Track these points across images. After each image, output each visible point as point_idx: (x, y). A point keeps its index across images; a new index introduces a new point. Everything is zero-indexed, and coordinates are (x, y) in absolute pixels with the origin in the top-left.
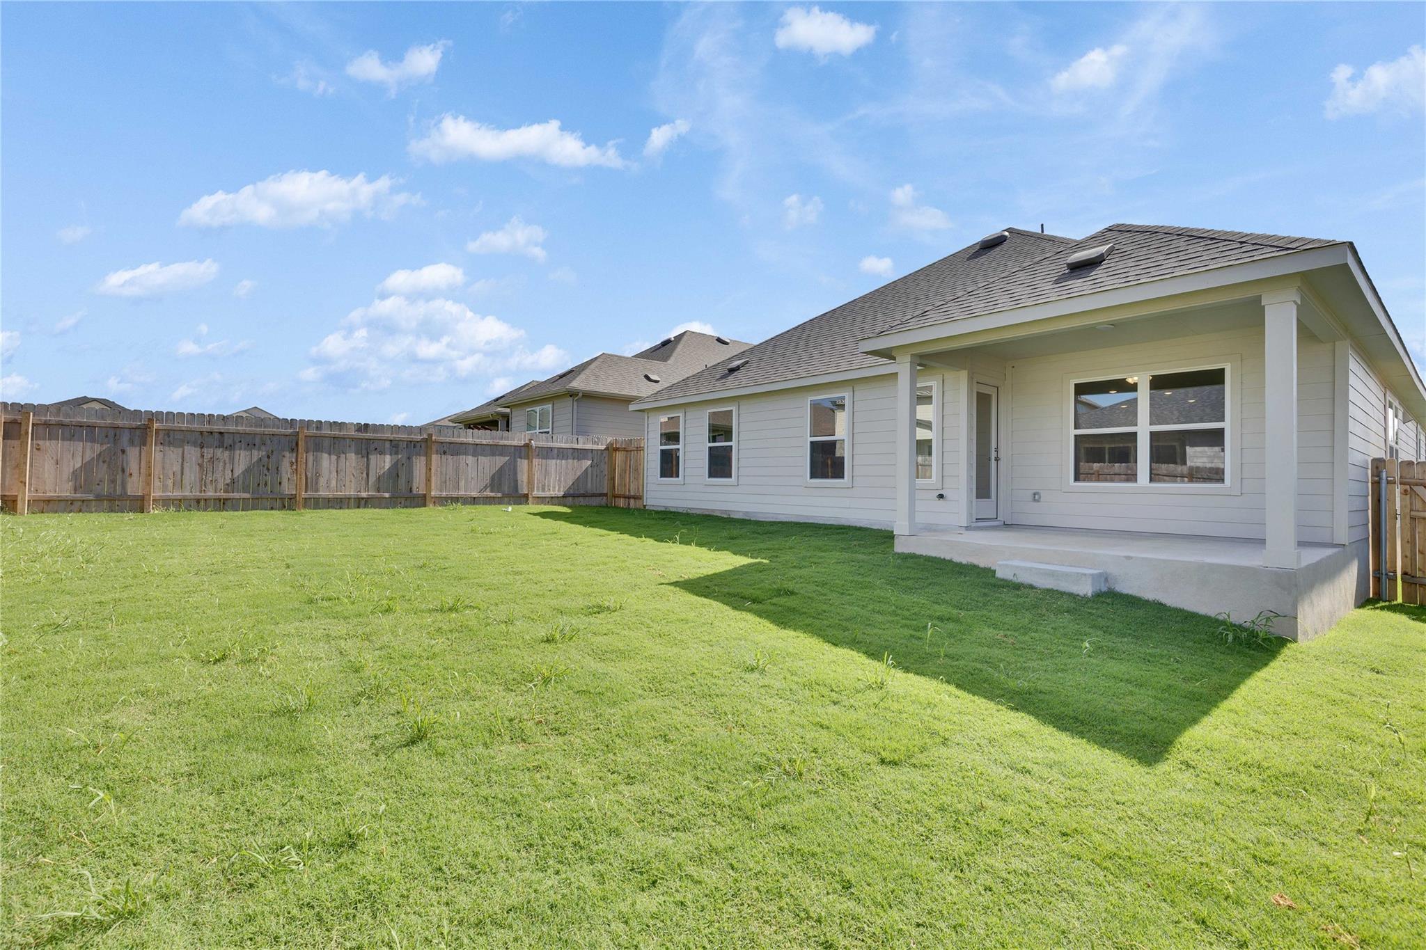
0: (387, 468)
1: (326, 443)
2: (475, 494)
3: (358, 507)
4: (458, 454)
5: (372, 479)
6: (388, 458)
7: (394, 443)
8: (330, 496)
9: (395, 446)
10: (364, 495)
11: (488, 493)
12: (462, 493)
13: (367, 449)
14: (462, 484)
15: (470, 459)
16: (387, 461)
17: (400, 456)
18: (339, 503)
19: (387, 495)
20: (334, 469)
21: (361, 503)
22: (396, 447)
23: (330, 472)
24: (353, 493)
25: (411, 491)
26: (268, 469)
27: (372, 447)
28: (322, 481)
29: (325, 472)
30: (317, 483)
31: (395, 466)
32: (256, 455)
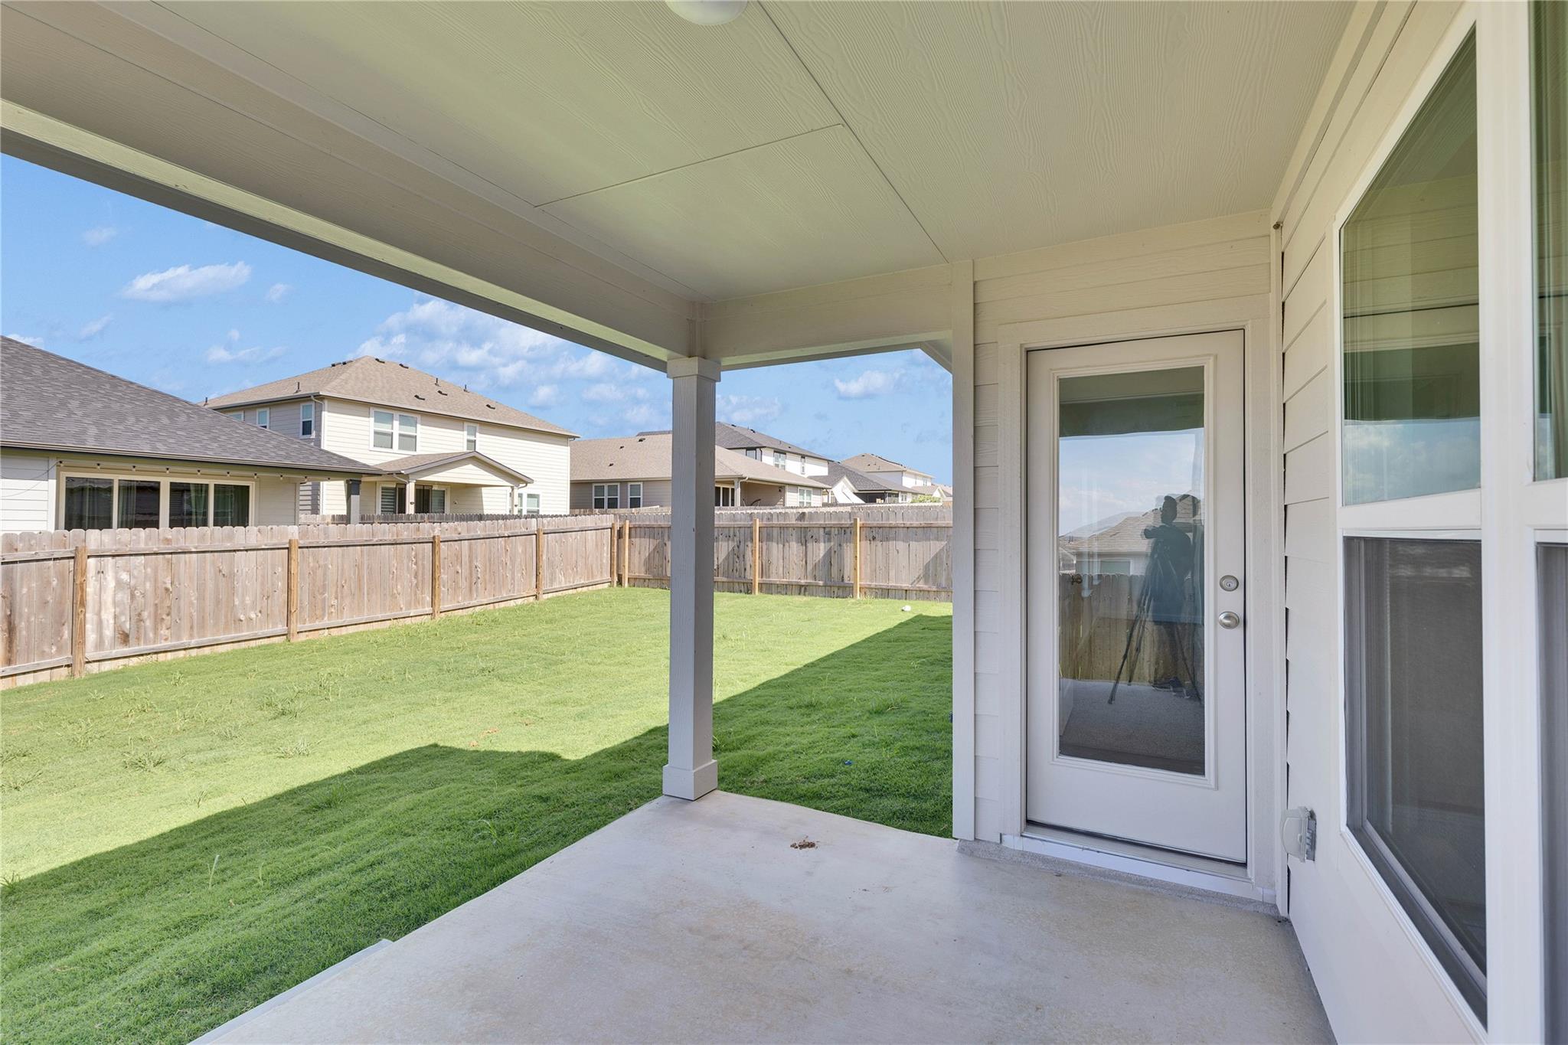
0: (822, 555)
1: (775, 532)
2: (906, 585)
3: (799, 594)
4: (888, 539)
5: (810, 568)
6: (822, 545)
7: (827, 530)
8: (778, 583)
9: (827, 531)
10: (803, 582)
11: (922, 585)
12: (892, 584)
13: (805, 537)
14: (892, 573)
15: (901, 545)
16: (820, 550)
17: (832, 544)
18: (785, 589)
19: (821, 583)
20: (781, 556)
21: (802, 589)
22: (829, 534)
23: (778, 561)
24: (794, 580)
25: (843, 580)
26: (738, 557)
27: (809, 534)
28: (773, 569)
29: (774, 560)
30: (769, 570)
31: (829, 554)
32: (732, 544)
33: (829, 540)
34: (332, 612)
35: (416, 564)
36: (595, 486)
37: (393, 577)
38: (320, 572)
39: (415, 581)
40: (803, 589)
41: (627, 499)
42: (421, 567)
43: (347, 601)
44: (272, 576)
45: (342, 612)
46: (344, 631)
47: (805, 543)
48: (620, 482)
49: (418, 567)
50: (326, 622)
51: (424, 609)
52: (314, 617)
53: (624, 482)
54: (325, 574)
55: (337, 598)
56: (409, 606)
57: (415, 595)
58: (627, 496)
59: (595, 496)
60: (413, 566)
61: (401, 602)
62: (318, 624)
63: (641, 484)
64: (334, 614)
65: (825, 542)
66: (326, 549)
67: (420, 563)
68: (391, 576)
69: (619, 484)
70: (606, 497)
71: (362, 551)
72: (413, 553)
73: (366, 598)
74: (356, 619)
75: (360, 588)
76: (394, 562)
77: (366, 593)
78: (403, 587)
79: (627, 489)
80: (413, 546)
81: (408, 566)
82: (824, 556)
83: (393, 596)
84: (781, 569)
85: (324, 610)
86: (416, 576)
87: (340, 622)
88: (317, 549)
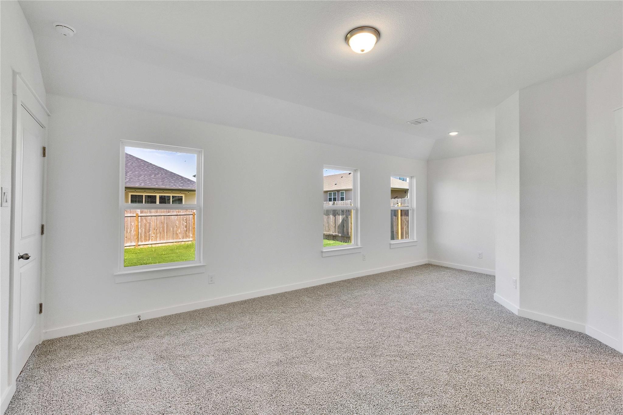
3: (333, 240)
5: (337, 227)
10: (334, 234)
19: (340, 235)
24: (331, 233)
25: (348, 234)
33: (343, 215)
34: (152, 239)
35: (186, 222)
36: (329, 193)
37: (177, 227)
38: (148, 225)
39: (185, 229)
40: (334, 237)
41: (339, 198)
42: (188, 223)
43: (158, 235)
44: (130, 226)
45: (156, 239)
46: (157, 245)
47: (335, 216)
48: (337, 191)
49: (187, 224)
50: (150, 242)
51: (190, 239)
52: (146, 240)
53: (338, 191)
54: (150, 225)
55: (154, 234)
56: (183, 238)
57: (186, 233)
58: (339, 197)
59: (329, 197)
60: (185, 223)
61: (180, 236)
62: (147, 243)
63: (344, 191)
64: (153, 239)
65: (341, 215)
66: (150, 217)
67: (188, 222)
68: (176, 227)
69: (337, 192)
70: (332, 197)
71: (164, 218)
72: (185, 218)
73: (166, 234)
74: (162, 242)
75: (163, 231)
76: (177, 222)
77: (165, 232)
78: (181, 230)
79: (339, 194)
80: (185, 216)
81: (183, 223)
82: (342, 222)
83: (177, 234)
84: (327, 228)
85: (149, 238)
86: (186, 227)
87: (155, 242)
88: (147, 217)
